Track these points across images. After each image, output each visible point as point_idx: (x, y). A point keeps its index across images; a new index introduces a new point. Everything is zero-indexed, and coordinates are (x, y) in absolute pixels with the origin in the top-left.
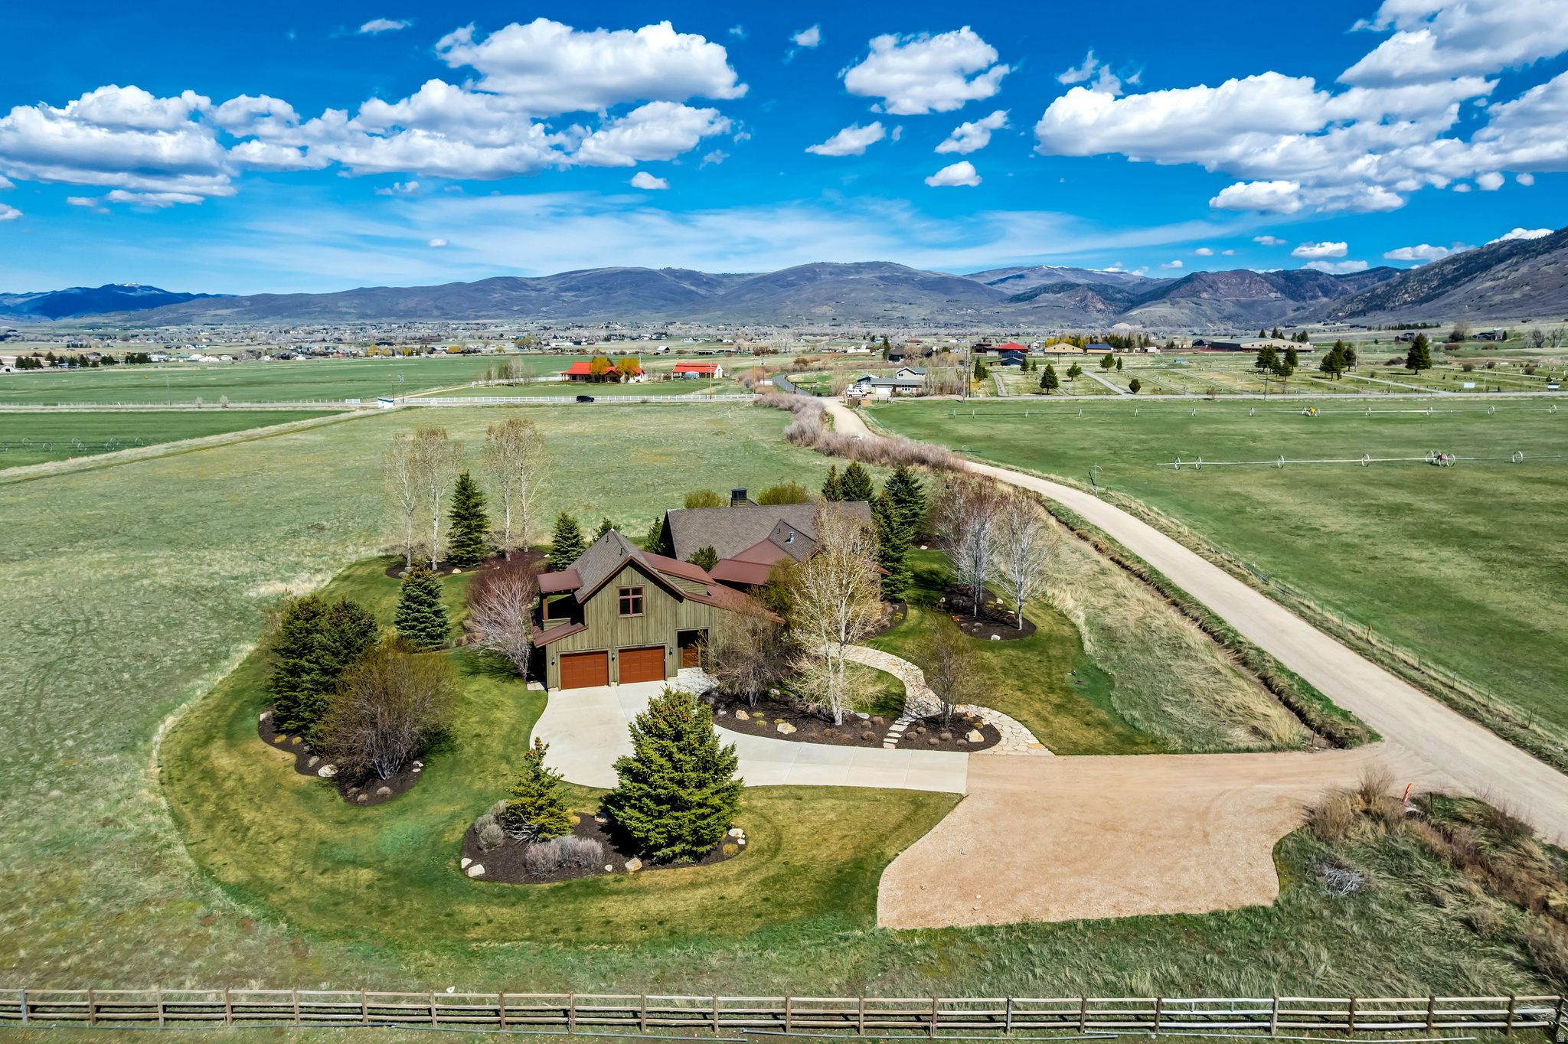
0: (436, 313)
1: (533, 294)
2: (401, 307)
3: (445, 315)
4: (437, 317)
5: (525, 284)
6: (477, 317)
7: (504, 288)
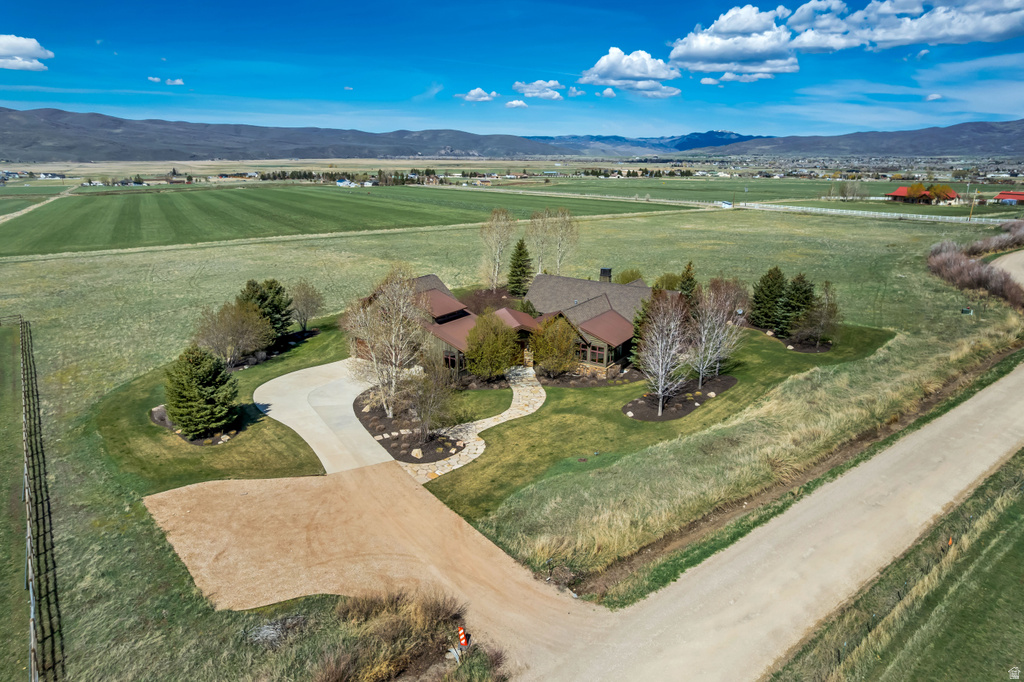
0: (909, 150)
1: (998, 135)
2: (884, 146)
3: (917, 152)
4: (910, 154)
5: (993, 128)
6: (942, 154)
7: (974, 131)
